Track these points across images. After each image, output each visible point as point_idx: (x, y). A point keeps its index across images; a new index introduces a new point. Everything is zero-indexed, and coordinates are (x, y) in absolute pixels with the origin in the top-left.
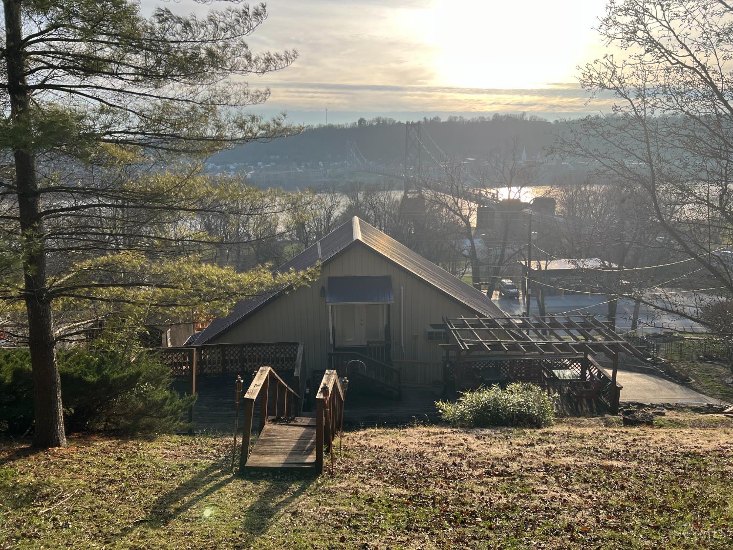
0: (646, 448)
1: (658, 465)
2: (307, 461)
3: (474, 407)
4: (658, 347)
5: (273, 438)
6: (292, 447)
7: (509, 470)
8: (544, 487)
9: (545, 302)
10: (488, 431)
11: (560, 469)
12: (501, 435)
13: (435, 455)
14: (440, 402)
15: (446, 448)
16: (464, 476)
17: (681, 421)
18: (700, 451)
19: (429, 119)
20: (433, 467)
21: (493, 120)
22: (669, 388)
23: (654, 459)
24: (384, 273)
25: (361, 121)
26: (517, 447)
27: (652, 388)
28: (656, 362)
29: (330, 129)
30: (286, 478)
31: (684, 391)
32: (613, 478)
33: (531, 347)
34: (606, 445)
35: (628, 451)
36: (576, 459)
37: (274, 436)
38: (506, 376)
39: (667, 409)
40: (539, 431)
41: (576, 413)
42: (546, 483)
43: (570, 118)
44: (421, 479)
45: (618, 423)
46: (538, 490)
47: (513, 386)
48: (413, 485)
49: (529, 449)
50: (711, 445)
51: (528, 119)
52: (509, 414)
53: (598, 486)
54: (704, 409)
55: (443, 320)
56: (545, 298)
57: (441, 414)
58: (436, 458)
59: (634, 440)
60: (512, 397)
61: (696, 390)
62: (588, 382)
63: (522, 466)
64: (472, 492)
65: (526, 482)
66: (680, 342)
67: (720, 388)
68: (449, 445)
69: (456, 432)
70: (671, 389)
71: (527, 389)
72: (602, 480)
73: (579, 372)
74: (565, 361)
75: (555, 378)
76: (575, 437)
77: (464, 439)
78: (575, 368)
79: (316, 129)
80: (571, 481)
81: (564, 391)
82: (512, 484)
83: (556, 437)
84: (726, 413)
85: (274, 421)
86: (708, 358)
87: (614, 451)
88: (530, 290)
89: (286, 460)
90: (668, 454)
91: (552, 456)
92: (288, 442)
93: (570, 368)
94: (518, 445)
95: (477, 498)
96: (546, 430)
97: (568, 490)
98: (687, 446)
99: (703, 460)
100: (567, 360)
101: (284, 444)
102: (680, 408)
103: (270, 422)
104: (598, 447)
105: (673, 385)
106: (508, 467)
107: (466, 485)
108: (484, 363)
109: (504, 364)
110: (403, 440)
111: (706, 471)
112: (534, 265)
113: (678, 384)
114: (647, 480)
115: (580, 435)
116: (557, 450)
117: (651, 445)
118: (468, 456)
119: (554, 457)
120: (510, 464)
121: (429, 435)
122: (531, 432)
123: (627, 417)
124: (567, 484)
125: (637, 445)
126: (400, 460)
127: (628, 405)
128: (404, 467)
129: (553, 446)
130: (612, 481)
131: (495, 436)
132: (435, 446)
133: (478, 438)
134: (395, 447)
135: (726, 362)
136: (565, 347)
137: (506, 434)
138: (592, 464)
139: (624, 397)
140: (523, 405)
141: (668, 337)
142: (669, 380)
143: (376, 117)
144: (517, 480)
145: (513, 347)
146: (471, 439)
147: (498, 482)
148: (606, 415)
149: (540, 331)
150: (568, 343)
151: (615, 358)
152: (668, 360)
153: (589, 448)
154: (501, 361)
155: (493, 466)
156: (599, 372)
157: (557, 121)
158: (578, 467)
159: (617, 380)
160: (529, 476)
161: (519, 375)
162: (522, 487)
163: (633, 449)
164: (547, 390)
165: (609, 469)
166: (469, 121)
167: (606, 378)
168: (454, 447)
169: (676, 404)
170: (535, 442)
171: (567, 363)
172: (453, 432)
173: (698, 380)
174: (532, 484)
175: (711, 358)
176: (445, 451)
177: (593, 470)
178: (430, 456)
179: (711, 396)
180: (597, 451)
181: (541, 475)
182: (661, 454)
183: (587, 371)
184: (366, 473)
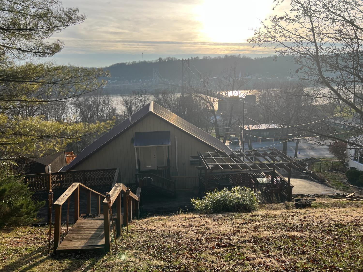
0: (312, 222)
1: (321, 233)
2: (100, 244)
3: (212, 201)
4: (309, 165)
5: (81, 229)
6: (92, 234)
7: (231, 242)
8: (253, 255)
9: (252, 145)
10: (220, 216)
11: (263, 240)
12: (228, 218)
13: (187, 233)
14: (193, 199)
15: (194, 228)
16: (202, 248)
17: (326, 203)
18: (343, 222)
19: (193, 58)
20: (184, 242)
21: (225, 58)
22: (316, 186)
23: (318, 229)
24: (166, 130)
25: (160, 59)
26: (237, 226)
27: (307, 186)
28: (308, 173)
29: (145, 63)
30: (83, 256)
31: (323, 187)
32: (296, 245)
33: (244, 166)
34: (289, 221)
35: (302, 225)
36: (272, 232)
37: (82, 227)
38: (232, 183)
39: (316, 197)
40: (250, 214)
41: (270, 201)
42: (255, 252)
43: (262, 57)
44: (174, 251)
45: (293, 206)
46: (250, 257)
47: (235, 188)
48: (168, 257)
49: (244, 226)
50: (349, 218)
51: (242, 57)
52: (232, 204)
53: (287, 252)
54: (335, 196)
55: (198, 154)
56: (252, 143)
57: (194, 206)
58: (187, 235)
59: (305, 217)
60: (234, 194)
61: (329, 186)
62: (275, 184)
63: (239, 240)
64: (206, 261)
65: (242, 251)
66: (320, 162)
67: (341, 185)
68: (196, 226)
69: (202, 217)
70: (317, 186)
71: (244, 189)
72: (290, 247)
73: (270, 179)
74: (263, 174)
75: (258, 183)
76: (271, 217)
77: (205, 221)
78: (268, 177)
79: (137, 63)
80: (271, 249)
81: (263, 189)
82: (233, 253)
83: (260, 218)
84: (347, 198)
85: (84, 217)
86: (333, 169)
87: (294, 225)
88: (244, 139)
89: (85, 244)
90: (326, 226)
91: (258, 230)
92: (90, 230)
93: (266, 177)
94: (238, 223)
95: (209, 266)
96: (254, 213)
97: (269, 256)
98: (335, 219)
99: (346, 229)
100: (264, 173)
101: (88, 232)
102: (323, 196)
103: (82, 218)
104: (285, 223)
105: (317, 184)
106: (230, 240)
107: (203, 255)
108: (220, 176)
109: (231, 176)
110: (169, 224)
111: (351, 236)
112: (246, 128)
113: (319, 183)
114: (317, 245)
115: (273, 216)
116: (261, 226)
117: (315, 220)
118: (207, 233)
119: (259, 232)
120: (232, 238)
121: (185, 220)
122: (245, 215)
123: (297, 203)
124: (268, 252)
125: (307, 220)
126: (164, 238)
127: (297, 195)
128: (166, 243)
129: (258, 224)
130: (296, 247)
131: (224, 218)
132: (187, 227)
133: (214, 220)
134: (163, 229)
135: (343, 172)
136: (263, 166)
137: (231, 217)
138: (282, 235)
139: (295, 191)
140: (240, 199)
141: (313, 160)
142: (315, 182)
143: (167, 57)
144: (236, 250)
145: (235, 167)
146: (210, 221)
147: (224, 252)
148: (286, 202)
149: (249, 158)
150: (264, 164)
151: (289, 171)
152: (314, 171)
153: (279, 224)
154: (229, 175)
155: (221, 240)
156: (281, 179)
157: (255, 58)
158: (274, 238)
159: (291, 182)
160: (243, 246)
161: (239, 182)
162: (239, 255)
163: (305, 223)
164: (254, 190)
165: (293, 238)
166: (213, 59)
167: (285, 182)
168: (199, 227)
169: (321, 194)
170: (247, 222)
171: (264, 175)
172: (200, 217)
173: (329, 181)
174: (245, 253)
175: (335, 170)
176: (193, 230)
177: (283, 240)
178: (183, 234)
179: (337, 189)
180: (284, 226)
181: (251, 245)
182: (322, 226)
183: (275, 179)
184: (140, 249)
